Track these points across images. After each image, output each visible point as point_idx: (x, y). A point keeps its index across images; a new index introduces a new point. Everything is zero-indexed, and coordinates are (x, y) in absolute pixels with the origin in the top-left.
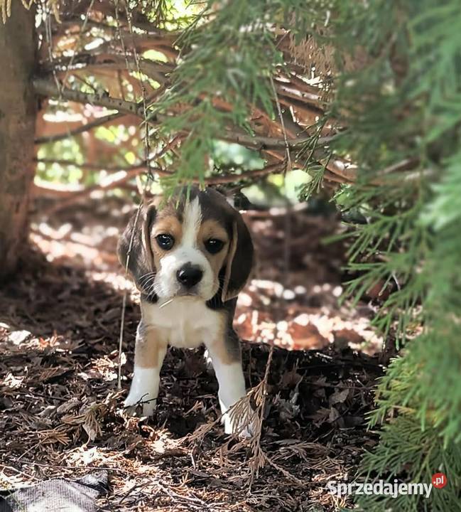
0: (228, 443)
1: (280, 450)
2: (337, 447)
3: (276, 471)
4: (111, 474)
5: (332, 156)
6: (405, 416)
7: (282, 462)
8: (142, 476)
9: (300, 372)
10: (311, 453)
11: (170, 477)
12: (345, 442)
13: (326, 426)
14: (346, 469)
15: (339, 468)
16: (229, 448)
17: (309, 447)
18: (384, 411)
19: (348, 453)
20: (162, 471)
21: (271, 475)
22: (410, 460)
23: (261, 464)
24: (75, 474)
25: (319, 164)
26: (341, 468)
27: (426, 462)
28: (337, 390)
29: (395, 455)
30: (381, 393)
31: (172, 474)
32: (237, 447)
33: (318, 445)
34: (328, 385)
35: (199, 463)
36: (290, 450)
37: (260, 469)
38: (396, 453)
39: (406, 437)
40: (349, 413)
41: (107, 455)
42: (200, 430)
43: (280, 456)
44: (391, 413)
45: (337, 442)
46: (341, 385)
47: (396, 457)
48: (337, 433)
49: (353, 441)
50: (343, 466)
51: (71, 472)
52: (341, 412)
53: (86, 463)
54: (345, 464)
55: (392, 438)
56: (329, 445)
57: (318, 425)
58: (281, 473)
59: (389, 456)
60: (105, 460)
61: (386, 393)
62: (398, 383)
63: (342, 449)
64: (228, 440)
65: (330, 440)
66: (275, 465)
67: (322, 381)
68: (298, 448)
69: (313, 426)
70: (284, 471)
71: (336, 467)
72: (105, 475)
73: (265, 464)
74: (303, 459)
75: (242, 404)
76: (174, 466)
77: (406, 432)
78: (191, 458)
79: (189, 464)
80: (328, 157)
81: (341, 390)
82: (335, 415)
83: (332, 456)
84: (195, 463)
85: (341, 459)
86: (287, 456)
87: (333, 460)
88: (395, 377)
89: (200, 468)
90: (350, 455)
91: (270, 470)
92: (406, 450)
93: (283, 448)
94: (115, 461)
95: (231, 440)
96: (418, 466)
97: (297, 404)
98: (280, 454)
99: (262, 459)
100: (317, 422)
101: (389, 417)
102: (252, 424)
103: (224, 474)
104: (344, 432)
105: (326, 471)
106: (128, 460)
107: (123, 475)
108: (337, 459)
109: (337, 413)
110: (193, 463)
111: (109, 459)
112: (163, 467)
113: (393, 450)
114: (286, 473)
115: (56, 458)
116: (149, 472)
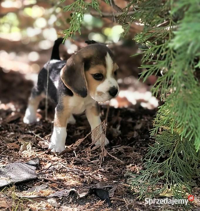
0: (91, 146)
1: (113, 150)
2: (137, 148)
3: (111, 158)
4: (41, 161)
5: (133, 20)
6: (166, 131)
7: (114, 155)
8: (54, 161)
9: (121, 116)
10: (126, 150)
11: (66, 161)
12: (141, 145)
13: (133, 139)
14: (142, 156)
15: (138, 156)
16: (91, 149)
17: (125, 148)
18: (157, 129)
19: (142, 150)
20: (62, 159)
21: (109, 160)
22: (168, 149)
23: (105, 155)
24: (25, 161)
25: (127, 24)
26: (139, 156)
27: (175, 149)
28: (137, 124)
29: (162, 147)
30: (156, 121)
31: (67, 160)
32: (94, 148)
33: (129, 147)
34: (133, 121)
35: (78, 156)
36: (117, 149)
37: (105, 157)
38: (162, 146)
39: (167, 140)
40: (143, 133)
41: (38, 153)
42: (79, 141)
43: (113, 152)
44: (160, 130)
45: (137, 146)
46: (138, 121)
47: (163, 148)
48: (137, 142)
49: (144, 145)
50: (140, 155)
51: (23, 160)
52: (139, 133)
53: (29, 156)
54: (141, 154)
55: (161, 140)
56: (134, 146)
57: (129, 139)
58: (114, 158)
59: (160, 148)
60: (37, 155)
61: (158, 121)
62: (163, 117)
63: (139, 148)
64: (90, 145)
65: (134, 145)
66: (111, 155)
67: (130, 120)
68: (121, 148)
69: (127, 139)
70: (115, 158)
71: (137, 156)
72: (38, 161)
73: (107, 155)
74: (123, 153)
75: (96, 130)
76: (67, 157)
77: (167, 137)
78: (74, 154)
79: (74, 156)
80: (132, 21)
81: (139, 124)
82: (136, 135)
83: (135, 151)
84: (77, 156)
85: (139, 152)
86: (116, 152)
87: (136, 153)
88: (162, 115)
89: (78, 158)
90: (143, 151)
91: (109, 158)
92: (167, 145)
93: (114, 149)
94: (42, 155)
95: (92, 145)
96: (172, 151)
97: (120, 130)
98: (113, 151)
99: (105, 153)
100: (129, 138)
101: (160, 131)
102: (101, 138)
103: (89, 160)
104: (140, 141)
105: (133, 157)
106: (47, 155)
107: (45, 161)
108: (138, 152)
109: (137, 134)
110: (76, 155)
111: (39, 155)
112: (62, 158)
113: (161, 145)
114: (116, 158)
115: (16, 155)
116: (56, 160)
